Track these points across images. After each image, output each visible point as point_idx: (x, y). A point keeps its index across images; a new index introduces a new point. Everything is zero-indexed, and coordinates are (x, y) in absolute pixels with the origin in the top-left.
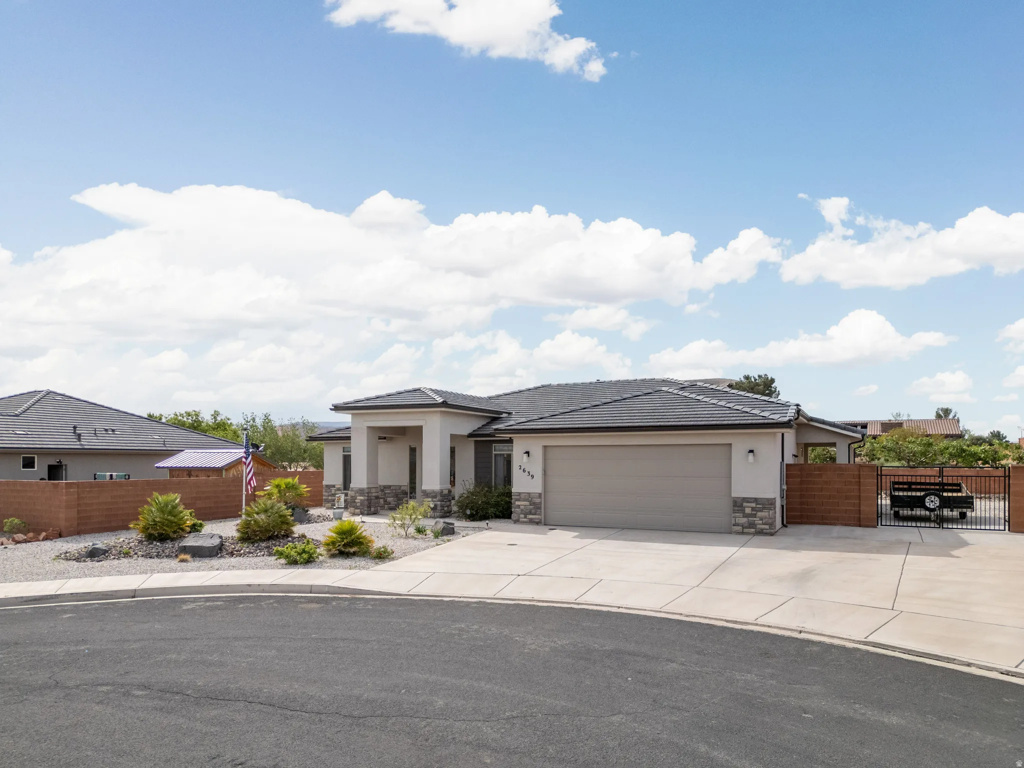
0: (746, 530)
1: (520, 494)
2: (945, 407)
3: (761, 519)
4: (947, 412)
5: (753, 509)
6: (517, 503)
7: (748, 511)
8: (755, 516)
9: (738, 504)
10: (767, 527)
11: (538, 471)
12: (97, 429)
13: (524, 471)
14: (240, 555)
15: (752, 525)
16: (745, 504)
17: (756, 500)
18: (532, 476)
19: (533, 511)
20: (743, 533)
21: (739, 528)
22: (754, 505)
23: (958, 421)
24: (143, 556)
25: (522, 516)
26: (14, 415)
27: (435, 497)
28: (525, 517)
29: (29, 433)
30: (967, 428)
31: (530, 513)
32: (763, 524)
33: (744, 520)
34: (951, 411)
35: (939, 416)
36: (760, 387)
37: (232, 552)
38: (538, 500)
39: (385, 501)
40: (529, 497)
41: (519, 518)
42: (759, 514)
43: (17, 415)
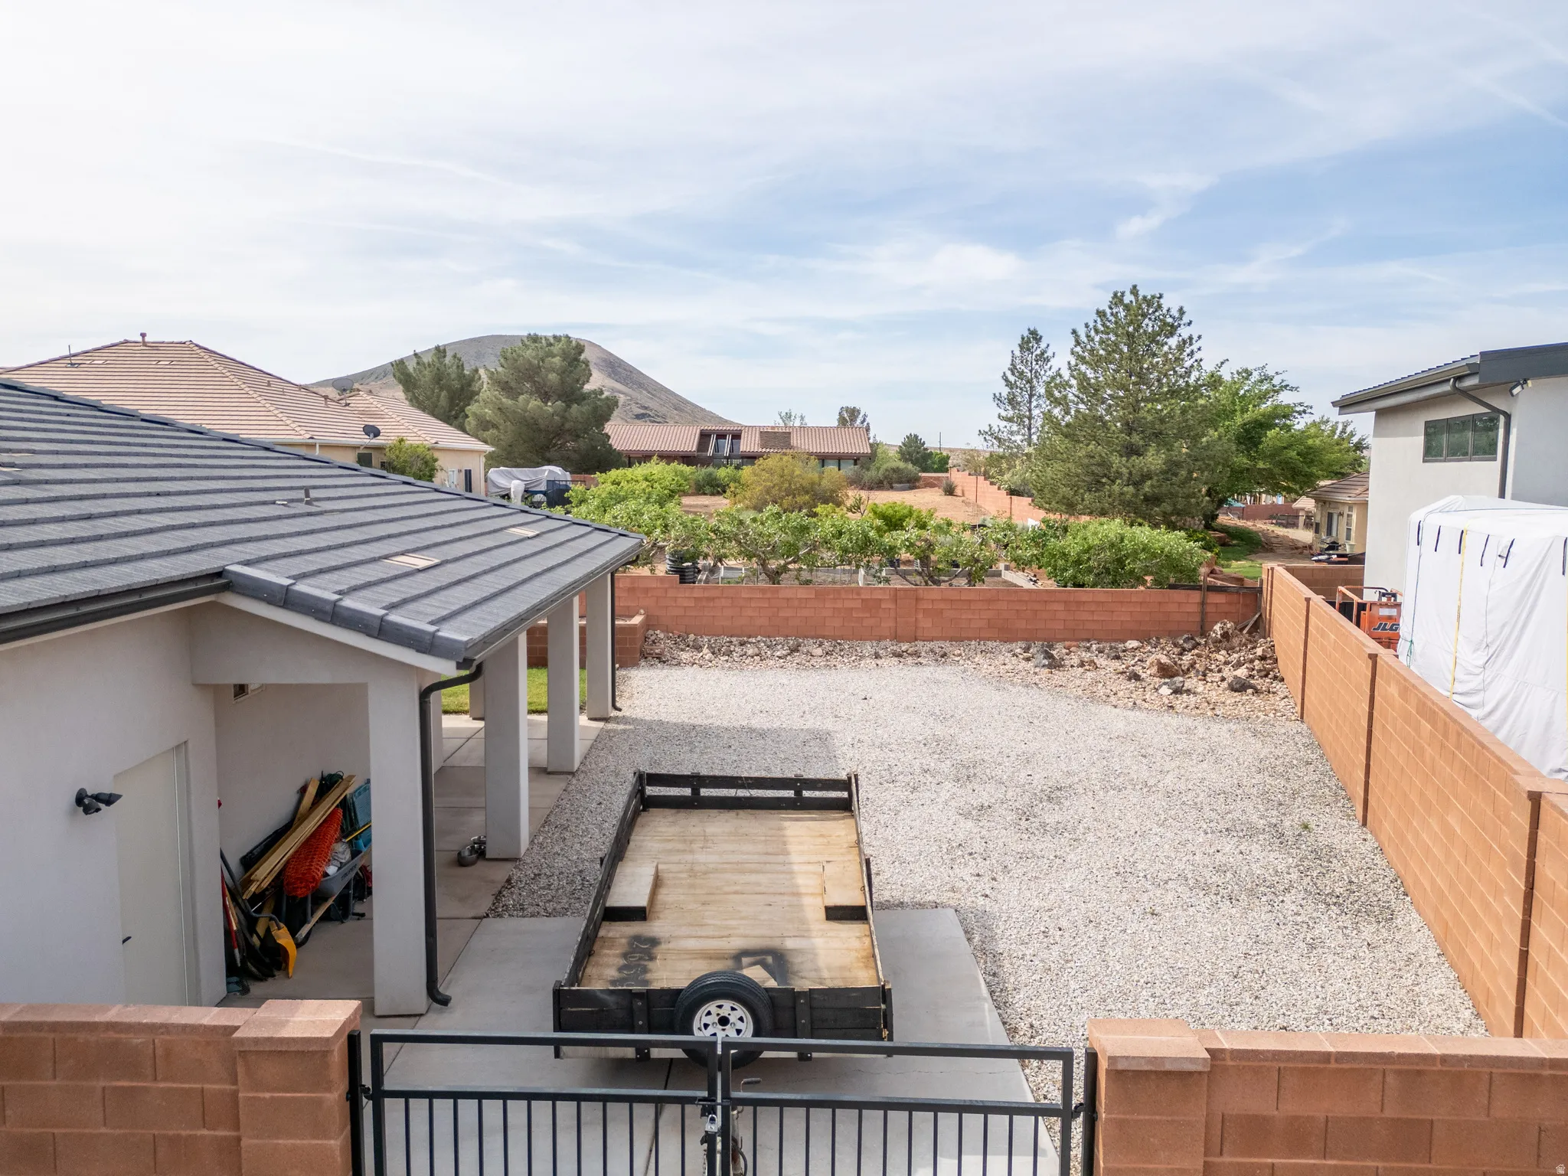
2: (851, 405)
4: (853, 413)
23: (868, 429)
30: (878, 440)
34: (859, 412)
35: (842, 421)
36: (554, 360)
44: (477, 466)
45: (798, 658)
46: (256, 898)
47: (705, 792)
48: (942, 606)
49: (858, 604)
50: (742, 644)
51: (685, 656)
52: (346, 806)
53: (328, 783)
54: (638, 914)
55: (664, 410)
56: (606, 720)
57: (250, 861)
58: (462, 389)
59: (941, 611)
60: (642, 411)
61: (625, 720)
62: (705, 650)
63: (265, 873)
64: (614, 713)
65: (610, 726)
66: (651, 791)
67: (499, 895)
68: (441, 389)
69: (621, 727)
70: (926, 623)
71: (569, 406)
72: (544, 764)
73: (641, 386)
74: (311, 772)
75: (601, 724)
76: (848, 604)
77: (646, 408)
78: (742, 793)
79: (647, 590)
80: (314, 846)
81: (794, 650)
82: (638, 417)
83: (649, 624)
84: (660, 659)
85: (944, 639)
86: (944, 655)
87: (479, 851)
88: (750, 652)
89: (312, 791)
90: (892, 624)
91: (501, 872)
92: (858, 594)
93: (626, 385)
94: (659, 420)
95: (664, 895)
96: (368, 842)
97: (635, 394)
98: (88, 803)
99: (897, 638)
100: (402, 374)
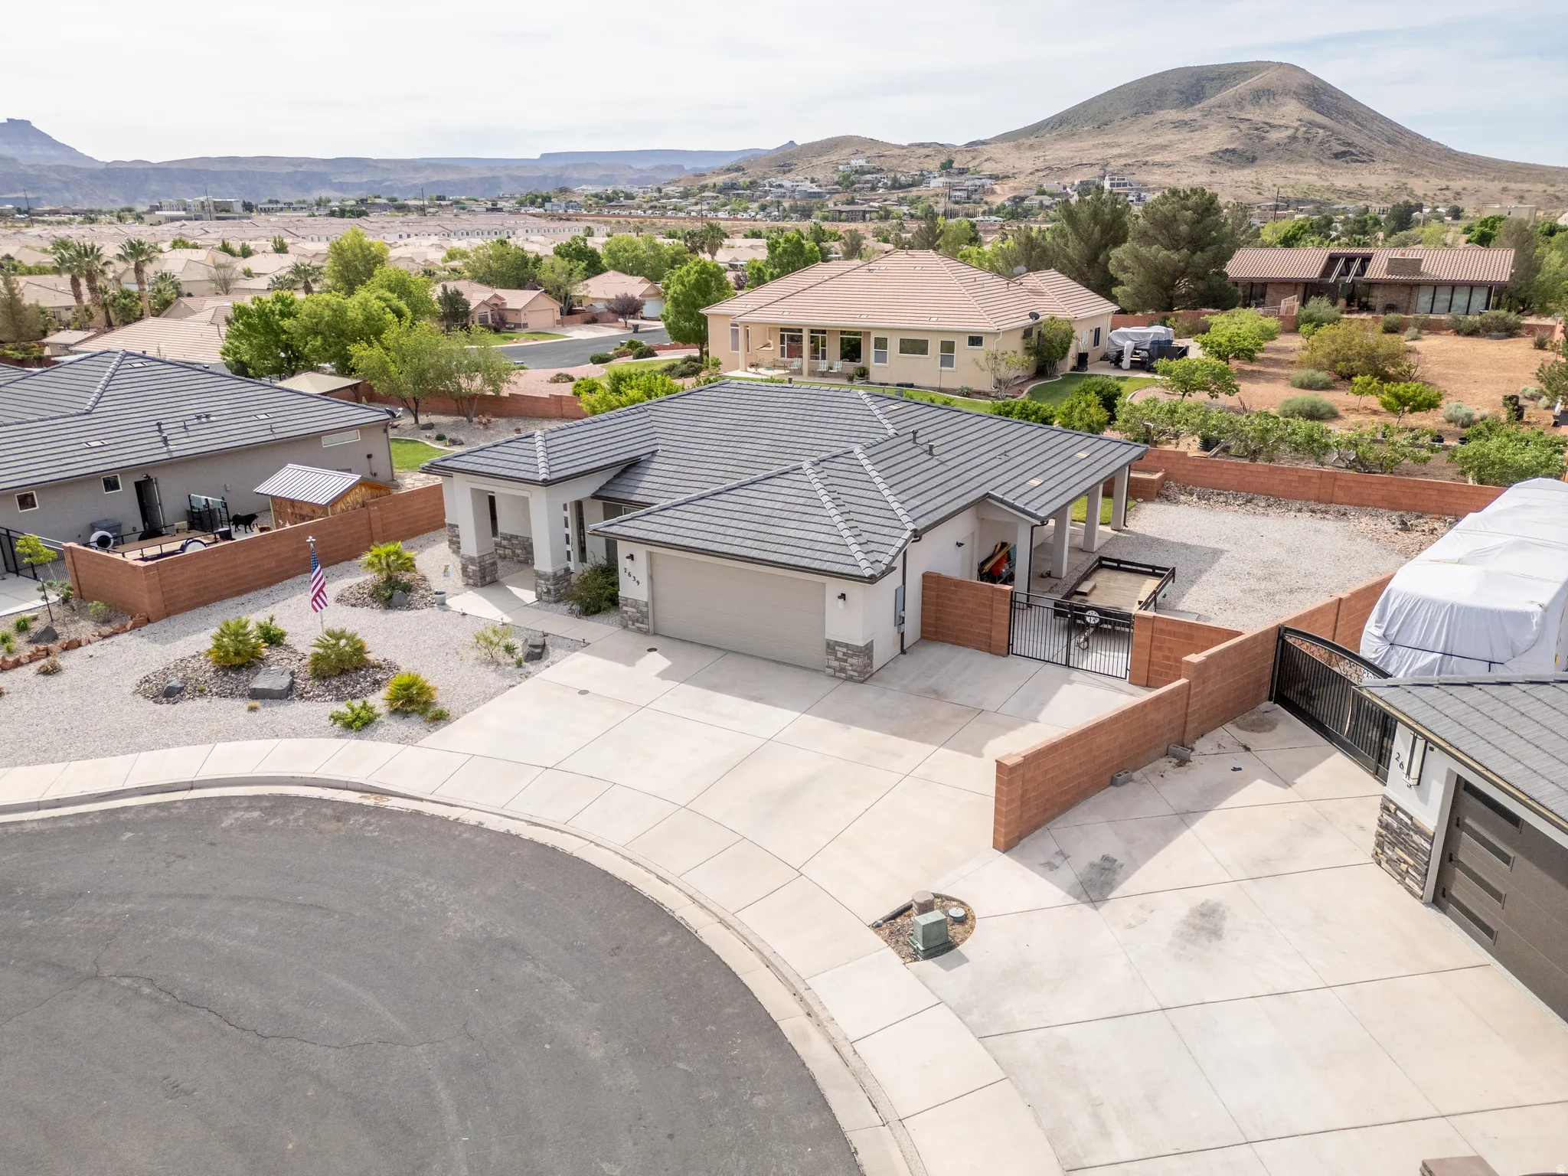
0: (837, 674)
1: (626, 599)
3: (852, 665)
5: (844, 654)
6: (625, 608)
7: (840, 655)
8: (846, 661)
9: (831, 647)
10: (856, 674)
11: (643, 578)
12: (187, 423)
13: (629, 575)
14: (309, 699)
15: (843, 670)
16: (837, 648)
17: (847, 646)
18: (638, 582)
19: (640, 620)
20: (834, 676)
21: (831, 671)
22: (845, 650)
24: (217, 694)
25: (630, 623)
26: (84, 411)
27: (548, 580)
28: (633, 625)
29: (106, 442)
31: (638, 621)
32: (853, 670)
33: (835, 664)
36: (1187, 213)
37: (302, 694)
38: (645, 609)
39: (514, 552)
40: (635, 604)
41: (627, 624)
42: (849, 660)
43: (88, 412)
44: (1105, 325)
45: (1249, 507)
46: (985, 574)
47: (1121, 565)
48: (1352, 484)
49: (1296, 478)
50: (1218, 494)
51: (1182, 498)
52: (1008, 552)
53: (1004, 545)
54: (1085, 594)
55: (1373, 145)
56: (1119, 531)
57: (983, 564)
58: (1114, 221)
59: (1351, 487)
60: (1344, 149)
61: (1129, 532)
62: (1195, 496)
63: (987, 567)
64: (1124, 528)
65: (1120, 534)
66: (1104, 562)
67: (1052, 588)
68: (1096, 224)
69: (1125, 535)
70: (1339, 494)
71: (1194, 253)
72: (1082, 546)
73: (1348, 115)
74: (999, 541)
75: (1116, 532)
76: (1292, 478)
77: (1349, 144)
78: (1134, 568)
79: (1168, 458)
80: (999, 563)
81: (1249, 501)
82: (1337, 156)
83: (1165, 478)
84: (1167, 498)
85: (1349, 504)
86: (1345, 514)
87: (1049, 574)
88: (1221, 500)
89: (999, 547)
90: (1317, 492)
91: (1055, 581)
92: (1297, 472)
93: (1329, 116)
94: (1365, 158)
95: (1095, 592)
96: (1014, 565)
97: (1338, 127)
98: (959, 545)
99: (1319, 500)
100: (1066, 211)
